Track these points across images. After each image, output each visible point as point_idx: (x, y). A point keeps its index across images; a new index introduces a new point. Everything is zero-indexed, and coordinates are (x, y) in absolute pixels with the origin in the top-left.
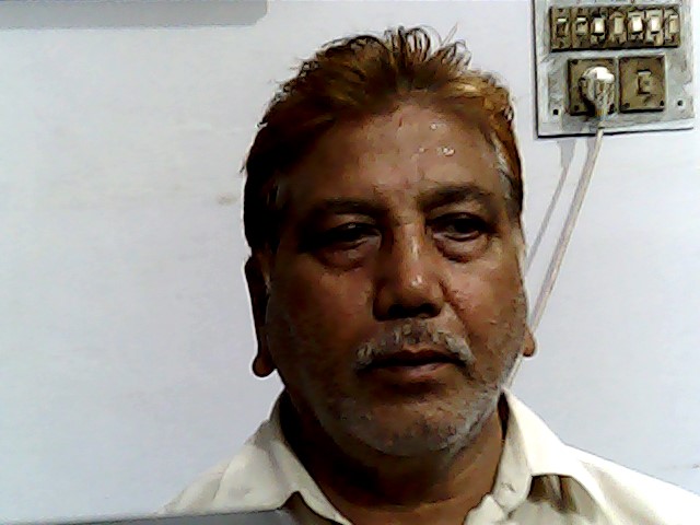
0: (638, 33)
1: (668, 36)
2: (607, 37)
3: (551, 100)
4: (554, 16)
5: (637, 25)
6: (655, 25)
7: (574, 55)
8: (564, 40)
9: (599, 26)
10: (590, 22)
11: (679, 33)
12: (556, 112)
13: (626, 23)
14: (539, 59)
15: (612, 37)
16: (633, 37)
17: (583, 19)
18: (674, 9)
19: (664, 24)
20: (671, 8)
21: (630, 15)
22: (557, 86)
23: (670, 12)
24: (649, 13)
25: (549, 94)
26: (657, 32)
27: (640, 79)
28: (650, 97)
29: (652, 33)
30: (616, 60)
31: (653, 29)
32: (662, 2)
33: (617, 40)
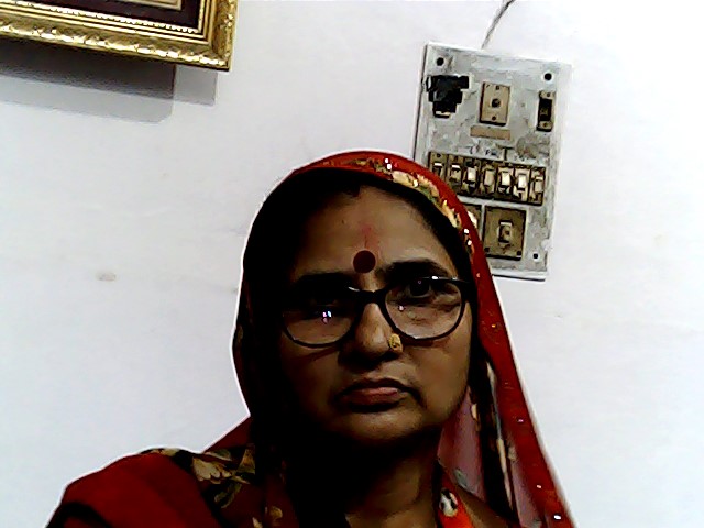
0: (506, 187)
1: (533, 195)
2: (478, 185)
4: (434, 158)
5: (506, 180)
6: (522, 182)
9: (471, 175)
10: (464, 170)
11: (542, 194)
13: (497, 176)
15: (481, 186)
16: (501, 190)
17: (458, 167)
18: (542, 171)
19: (531, 181)
20: (539, 169)
21: (501, 170)
23: (537, 173)
24: (518, 171)
26: (523, 189)
27: (502, 227)
28: (509, 246)
29: (518, 189)
30: (483, 207)
31: (520, 186)
32: (532, 162)
33: (486, 190)
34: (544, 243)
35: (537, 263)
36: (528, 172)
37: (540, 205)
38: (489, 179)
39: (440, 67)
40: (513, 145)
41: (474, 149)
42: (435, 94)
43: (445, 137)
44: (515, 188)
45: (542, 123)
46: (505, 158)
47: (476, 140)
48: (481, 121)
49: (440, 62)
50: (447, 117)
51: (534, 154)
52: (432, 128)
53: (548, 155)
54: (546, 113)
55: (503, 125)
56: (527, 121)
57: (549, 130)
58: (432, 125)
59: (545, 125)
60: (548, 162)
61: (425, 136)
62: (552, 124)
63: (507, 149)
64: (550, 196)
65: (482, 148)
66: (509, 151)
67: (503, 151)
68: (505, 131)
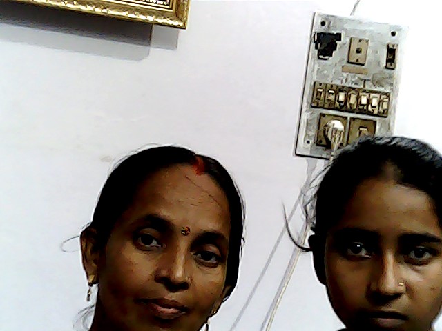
0: (364, 105)
1: (381, 110)
2: (345, 104)
3: (306, 135)
4: (317, 85)
5: (364, 101)
6: (375, 102)
7: (324, 111)
8: (320, 102)
9: (342, 97)
10: (336, 94)
11: (387, 110)
12: (308, 142)
13: (358, 98)
14: (304, 110)
15: (348, 104)
16: (361, 107)
17: (333, 92)
18: (387, 95)
19: (380, 102)
20: (386, 94)
21: (361, 94)
22: (311, 127)
23: (385, 96)
24: (372, 95)
25: (306, 131)
26: (375, 107)
27: (360, 132)
29: (372, 107)
30: (349, 118)
31: (373, 105)
32: (381, 89)
33: (351, 108)
36: (378, 96)
37: (386, 117)
38: (353, 100)
39: (323, 27)
40: (370, 78)
41: (344, 81)
42: (319, 45)
43: (325, 72)
45: (389, 64)
46: (364, 86)
47: (345, 75)
48: (349, 62)
49: (323, 24)
50: (327, 59)
51: (383, 83)
52: (317, 67)
53: (392, 84)
54: (391, 57)
55: (363, 65)
56: (379, 63)
57: (393, 69)
58: (317, 65)
59: (391, 65)
60: (392, 89)
61: (313, 71)
62: (395, 65)
64: (393, 112)
65: (349, 80)
66: (366, 82)
67: (363, 82)
68: (364, 69)
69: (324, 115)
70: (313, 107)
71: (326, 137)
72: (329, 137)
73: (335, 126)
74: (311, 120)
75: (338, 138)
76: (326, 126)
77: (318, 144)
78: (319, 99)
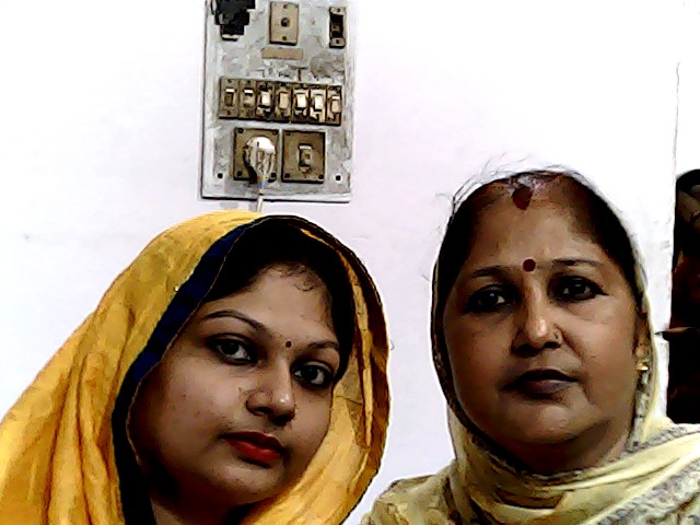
0: (302, 109)
1: (331, 115)
2: (273, 109)
3: (216, 164)
4: (225, 83)
5: (302, 102)
6: (319, 103)
7: (241, 124)
8: (231, 108)
9: (266, 99)
10: (257, 94)
11: (340, 114)
12: (220, 176)
13: (292, 98)
14: (207, 125)
15: (277, 109)
16: (297, 112)
17: (251, 92)
18: (338, 90)
19: (328, 102)
20: (334, 88)
21: (296, 92)
22: (223, 152)
23: (334, 92)
24: (314, 92)
25: (215, 157)
26: (320, 110)
27: (301, 152)
28: (310, 169)
29: (315, 110)
30: (280, 131)
31: (317, 107)
32: (327, 81)
33: (282, 114)
34: (346, 164)
35: (340, 185)
36: (323, 92)
37: (338, 125)
38: (284, 102)
40: (307, 64)
41: (267, 72)
42: (221, 17)
43: (235, 61)
44: (312, 110)
45: (334, 40)
46: (300, 79)
47: (267, 62)
48: (271, 42)
50: (235, 40)
51: (329, 72)
52: (221, 53)
53: (343, 72)
54: (338, 29)
55: (294, 45)
56: (318, 39)
57: (342, 47)
58: (221, 49)
59: (338, 42)
60: (344, 80)
61: (215, 60)
62: (345, 41)
63: (300, 70)
64: (348, 116)
65: (275, 71)
66: (303, 71)
67: (296, 72)
68: (297, 51)
69: (241, 130)
70: (221, 118)
71: (247, 164)
72: (253, 164)
73: (260, 146)
74: (220, 140)
75: (266, 166)
76: (247, 147)
77: (237, 177)
78: (231, 105)
